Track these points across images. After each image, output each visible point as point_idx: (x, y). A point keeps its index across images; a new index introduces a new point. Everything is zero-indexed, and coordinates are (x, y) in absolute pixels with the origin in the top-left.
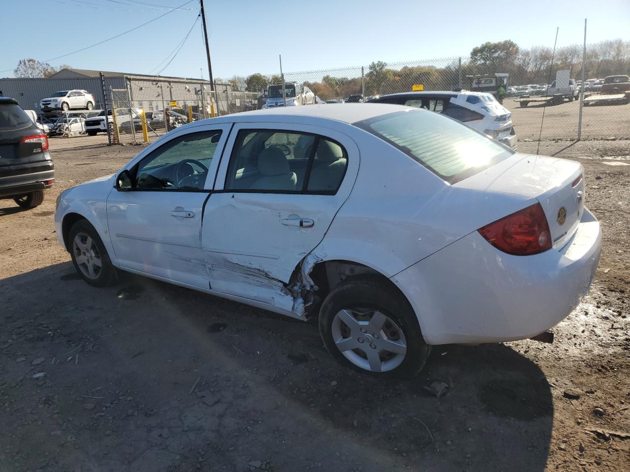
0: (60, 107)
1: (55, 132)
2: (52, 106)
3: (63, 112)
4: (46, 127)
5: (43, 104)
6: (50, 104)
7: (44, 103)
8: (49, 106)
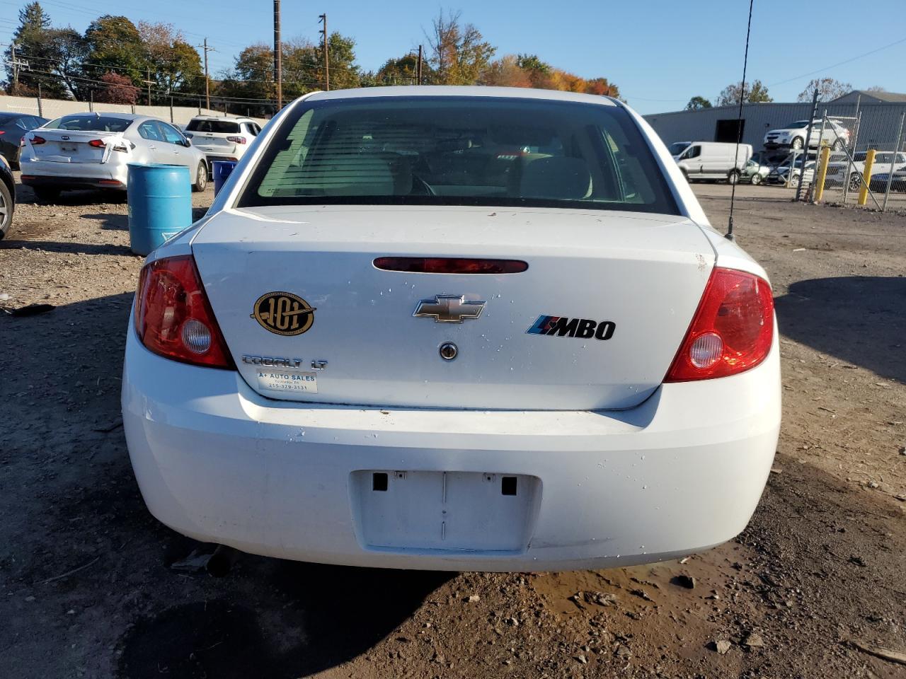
0: (790, 143)
1: (777, 179)
2: (778, 141)
3: (791, 151)
4: (765, 171)
5: (768, 138)
6: (776, 138)
7: (770, 136)
8: (775, 141)
